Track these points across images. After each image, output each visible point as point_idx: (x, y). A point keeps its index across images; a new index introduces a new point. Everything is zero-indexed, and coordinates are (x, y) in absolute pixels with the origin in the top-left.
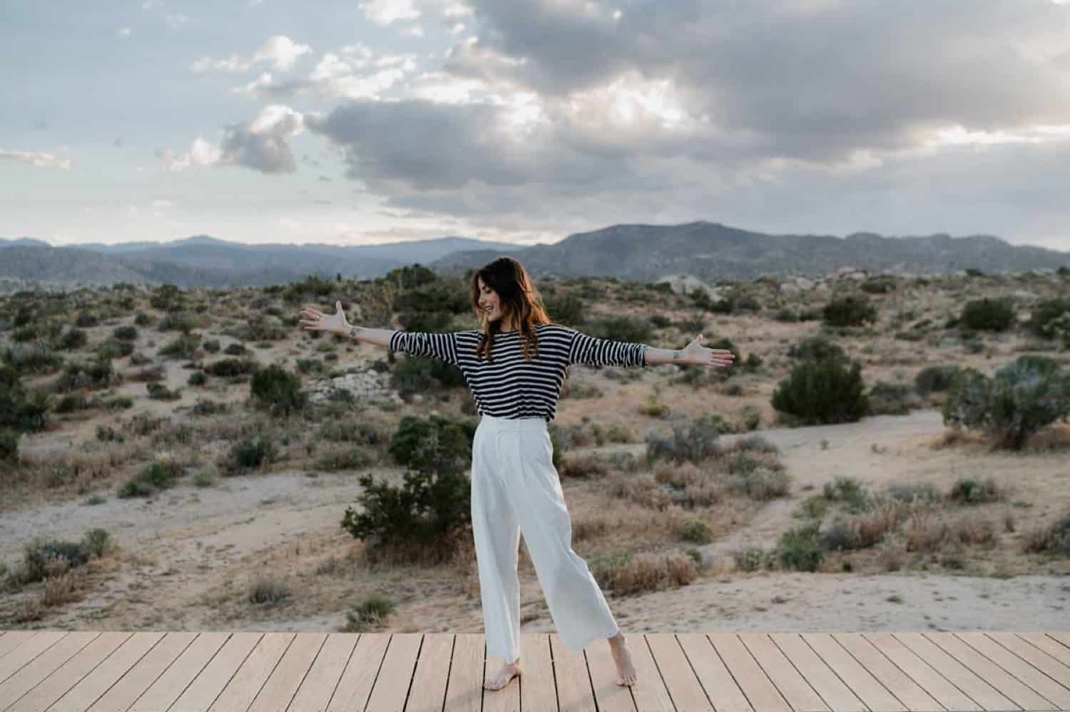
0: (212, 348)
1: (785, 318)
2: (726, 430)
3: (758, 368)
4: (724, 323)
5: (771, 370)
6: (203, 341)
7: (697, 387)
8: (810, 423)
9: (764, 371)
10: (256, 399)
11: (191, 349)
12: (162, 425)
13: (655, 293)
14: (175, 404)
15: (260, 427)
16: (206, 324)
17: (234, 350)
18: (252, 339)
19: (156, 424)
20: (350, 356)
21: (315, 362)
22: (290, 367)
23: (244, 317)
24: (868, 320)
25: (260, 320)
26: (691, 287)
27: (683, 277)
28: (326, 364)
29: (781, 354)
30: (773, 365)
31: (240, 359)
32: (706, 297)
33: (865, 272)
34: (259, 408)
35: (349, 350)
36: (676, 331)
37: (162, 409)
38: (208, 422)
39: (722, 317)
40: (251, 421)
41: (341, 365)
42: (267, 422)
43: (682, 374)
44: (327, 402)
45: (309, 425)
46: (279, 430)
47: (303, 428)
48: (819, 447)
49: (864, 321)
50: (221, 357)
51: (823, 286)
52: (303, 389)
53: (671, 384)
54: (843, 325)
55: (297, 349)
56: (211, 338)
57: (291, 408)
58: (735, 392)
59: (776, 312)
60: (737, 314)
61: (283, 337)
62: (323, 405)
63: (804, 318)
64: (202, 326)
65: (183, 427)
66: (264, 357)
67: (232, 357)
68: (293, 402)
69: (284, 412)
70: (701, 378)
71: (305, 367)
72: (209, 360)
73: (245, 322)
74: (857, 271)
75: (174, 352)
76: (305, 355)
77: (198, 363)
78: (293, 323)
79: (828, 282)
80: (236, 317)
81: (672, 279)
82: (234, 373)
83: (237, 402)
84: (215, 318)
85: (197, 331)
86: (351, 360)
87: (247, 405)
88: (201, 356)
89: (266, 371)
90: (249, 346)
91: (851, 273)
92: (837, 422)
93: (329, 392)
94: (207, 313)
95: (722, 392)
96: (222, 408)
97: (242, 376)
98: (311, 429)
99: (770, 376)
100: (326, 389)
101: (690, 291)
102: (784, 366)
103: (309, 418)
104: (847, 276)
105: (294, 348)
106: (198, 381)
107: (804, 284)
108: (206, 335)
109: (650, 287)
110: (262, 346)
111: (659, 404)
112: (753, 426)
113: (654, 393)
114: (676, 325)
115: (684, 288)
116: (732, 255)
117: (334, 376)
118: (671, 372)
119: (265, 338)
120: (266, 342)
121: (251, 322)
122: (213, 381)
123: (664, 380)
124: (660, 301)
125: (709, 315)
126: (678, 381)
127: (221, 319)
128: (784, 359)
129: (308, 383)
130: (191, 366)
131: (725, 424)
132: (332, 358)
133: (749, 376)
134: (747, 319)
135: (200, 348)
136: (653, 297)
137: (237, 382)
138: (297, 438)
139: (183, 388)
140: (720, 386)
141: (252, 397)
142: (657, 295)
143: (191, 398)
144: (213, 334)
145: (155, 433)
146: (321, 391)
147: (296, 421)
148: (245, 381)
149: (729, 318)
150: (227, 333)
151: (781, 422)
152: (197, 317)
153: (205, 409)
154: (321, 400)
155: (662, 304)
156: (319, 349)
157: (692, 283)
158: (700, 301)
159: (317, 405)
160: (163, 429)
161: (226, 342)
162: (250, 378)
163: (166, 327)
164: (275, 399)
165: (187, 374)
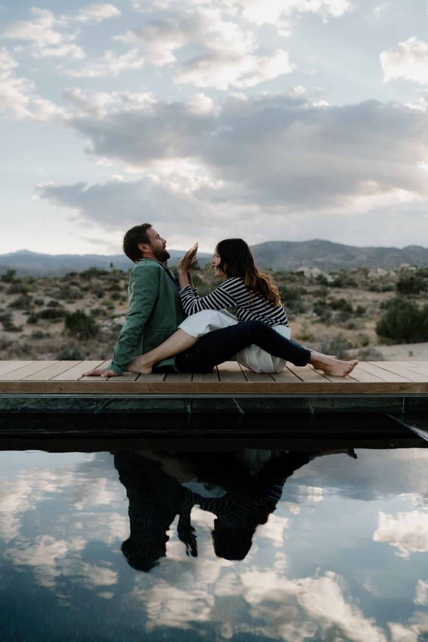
0: (40, 303)
1: (373, 289)
2: (350, 347)
3: (363, 315)
4: (338, 292)
5: (371, 316)
6: (34, 300)
7: (328, 325)
8: (399, 343)
9: (367, 317)
10: (68, 330)
11: (27, 303)
12: (14, 344)
13: (296, 276)
14: (20, 334)
15: (72, 345)
16: (35, 290)
17: (52, 304)
18: (62, 298)
19: (10, 343)
20: (122, 307)
21: (101, 310)
22: (87, 312)
23: (57, 286)
24: (423, 290)
25: (67, 288)
26: (316, 274)
27: (311, 268)
28: (108, 312)
29: (375, 307)
30: (372, 313)
31: (57, 309)
32: (325, 279)
33: (416, 267)
34: (71, 335)
35: (121, 304)
36: (311, 297)
37: (12, 336)
38: (41, 343)
39: (337, 289)
40: (66, 343)
41: (116, 312)
42: (76, 342)
43: (319, 318)
44: (111, 332)
45: (101, 344)
46: (83, 348)
47: (97, 346)
48: (407, 355)
49: (421, 292)
50: (45, 308)
51: (393, 273)
52: (96, 324)
53: (312, 323)
54: (408, 293)
55: (91, 304)
56: (39, 298)
57: (90, 335)
58: (351, 327)
59: (368, 287)
60: (345, 288)
61: (81, 297)
62: (109, 334)
63: (385, 290)
64: (32, 291)
65: (26, 345)
66: (71, 308)
67: (52, 308)
68: (91, 331)
69: (85, 337)
70: (330, 320)
71: (96, 313)
72: (38, 310)
73: (58, 289)
74: (411, 266)
75: (17, 305)
76: (95, 307)
77: (31, 311)
78: (86, 289)
79: (396, 272)
80: (53, 286)
81: (305, 269)
82: (53, 317)
83: (57, 333)
84: (40, 286)
85: (30, 294)
86: (123, 310)
87: (63, 334)
88: (33, 307)
89: (74, 314)
90: (61, 302)
91: (408, 267)
92: (415, 342)
93: (111, 326)
94: (35, 284)
95: (344, 327)
96: (48, 335)
97: (59, 319)
98: (102, 347)
99: (371, 319)
100: (110, 324)
101: (315, 276)
102: (378, 314)
103: (101, 341)
104: (405, 269)
105: (88, 303)
106: (33, 321)
107: (381, 272)
108: (35, 296)
109: (292, 273)
110: (69, 303)
111: (307, 334)
112: (365, 344)
113: (303, 328)
114: (310, 293)
115: (311, 275)
116: (335, 259)
117: (114, 317)
118: (312, 317)
119: (70, 298)
120: (71, 300)
121: (62, 289)
122: (41, 321)
123: (309, 321)
124: (299, 281)
125: (329, 289)
126: (316, 322)
127: (44, 288)
128: (378, 310)
129: (99, 321)
130: (27, 314)
131: (349, 344)
132: (111, 308)
133: (359, 319)
134: (351, 291)
135: (32, 304)
136: (295, 278)
137: (56, 322)
138: (94, 351)
139: (23, 326)
140: (343, 324)
141: (66, 329)
142: (297, 278)
143: (28, 331)
144: (39, 295)
145: (10, 348)
146: (107, 326)
147: (93, 343)
148: (60, 321)
149: (341, 290)
150: (47, 295)
151: (381, 343)
152: (29, 286)
153: (38, 336)
154: (107, 331)
155: (300, 283)
156: (103, 304)
157: (316, 272)
158: (322, 281)
159: (105, 334)
160: (14, 346)
161: (47, 300)
162: (64, 319)
163: (12, 292)
164: (80, 331)
165: (26, 318)
